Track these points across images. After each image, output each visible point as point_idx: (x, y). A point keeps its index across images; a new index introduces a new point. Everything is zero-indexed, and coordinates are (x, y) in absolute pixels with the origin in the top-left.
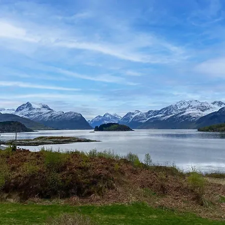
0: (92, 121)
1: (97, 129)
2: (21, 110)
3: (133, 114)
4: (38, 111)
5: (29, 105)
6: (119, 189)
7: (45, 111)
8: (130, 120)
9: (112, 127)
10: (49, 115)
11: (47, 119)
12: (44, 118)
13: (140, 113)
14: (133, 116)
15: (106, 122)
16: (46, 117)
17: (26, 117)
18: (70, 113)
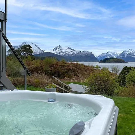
0: (99, 57)
1: (102, 61)
2: (56, 50)
3: (128, 52)
4: (65, 50)
5: (60, 47)
6: (80, 76)
7: (70, 50)
8: (125, 56)
9: (112, 60)
10: (72, 53)
11: (71, 55)
12: (69, 55)
13: (132, 51)
14: (128, 53)
15: (108, 57)
16: (70, 54)
17: (59, 54)
18: (85, 52)
